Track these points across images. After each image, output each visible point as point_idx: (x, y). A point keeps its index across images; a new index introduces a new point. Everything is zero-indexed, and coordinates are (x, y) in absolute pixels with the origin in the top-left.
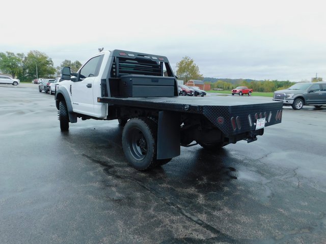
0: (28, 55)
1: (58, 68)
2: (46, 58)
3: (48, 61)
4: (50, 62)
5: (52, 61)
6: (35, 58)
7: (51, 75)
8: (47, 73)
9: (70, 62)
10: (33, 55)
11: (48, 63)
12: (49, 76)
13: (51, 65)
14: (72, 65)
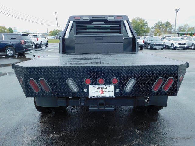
0: (132, 21)
1: (152, 28)
2: (143, 21)
3: (144, 24)
4: (146, 24)
5: (147, 24)
6: (136, 22)
7: (146, 34)
8: (143, 32)
9: (162, 23)
10: (135, 20)
11: (144, 25)
12: (144, 34)
13: (146, 27)
14: (163, 25)
